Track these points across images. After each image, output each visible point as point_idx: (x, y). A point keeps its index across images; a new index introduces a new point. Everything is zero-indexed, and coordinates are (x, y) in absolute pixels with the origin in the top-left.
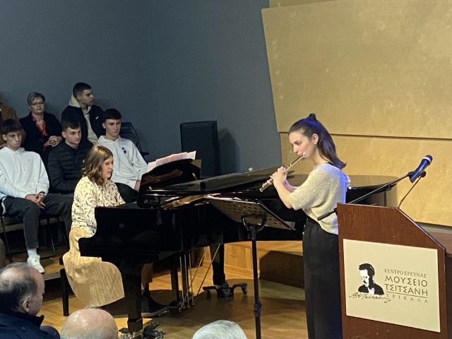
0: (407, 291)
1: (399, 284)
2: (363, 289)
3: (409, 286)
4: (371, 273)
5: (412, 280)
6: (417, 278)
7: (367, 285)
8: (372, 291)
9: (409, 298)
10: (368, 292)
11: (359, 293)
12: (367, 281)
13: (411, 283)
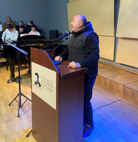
0: (47, 88)
1: (45, 84)
2: (36, 83)
3: (48, 86)
4: (38, 77)
5: (48, 84)
6: (50, 83)
7: (37, 82)
8: (38, 84)
9: (47, 91)
10: (37, 84)
11: (35, 84)
12: (37, 80)
13: (48, 85)
